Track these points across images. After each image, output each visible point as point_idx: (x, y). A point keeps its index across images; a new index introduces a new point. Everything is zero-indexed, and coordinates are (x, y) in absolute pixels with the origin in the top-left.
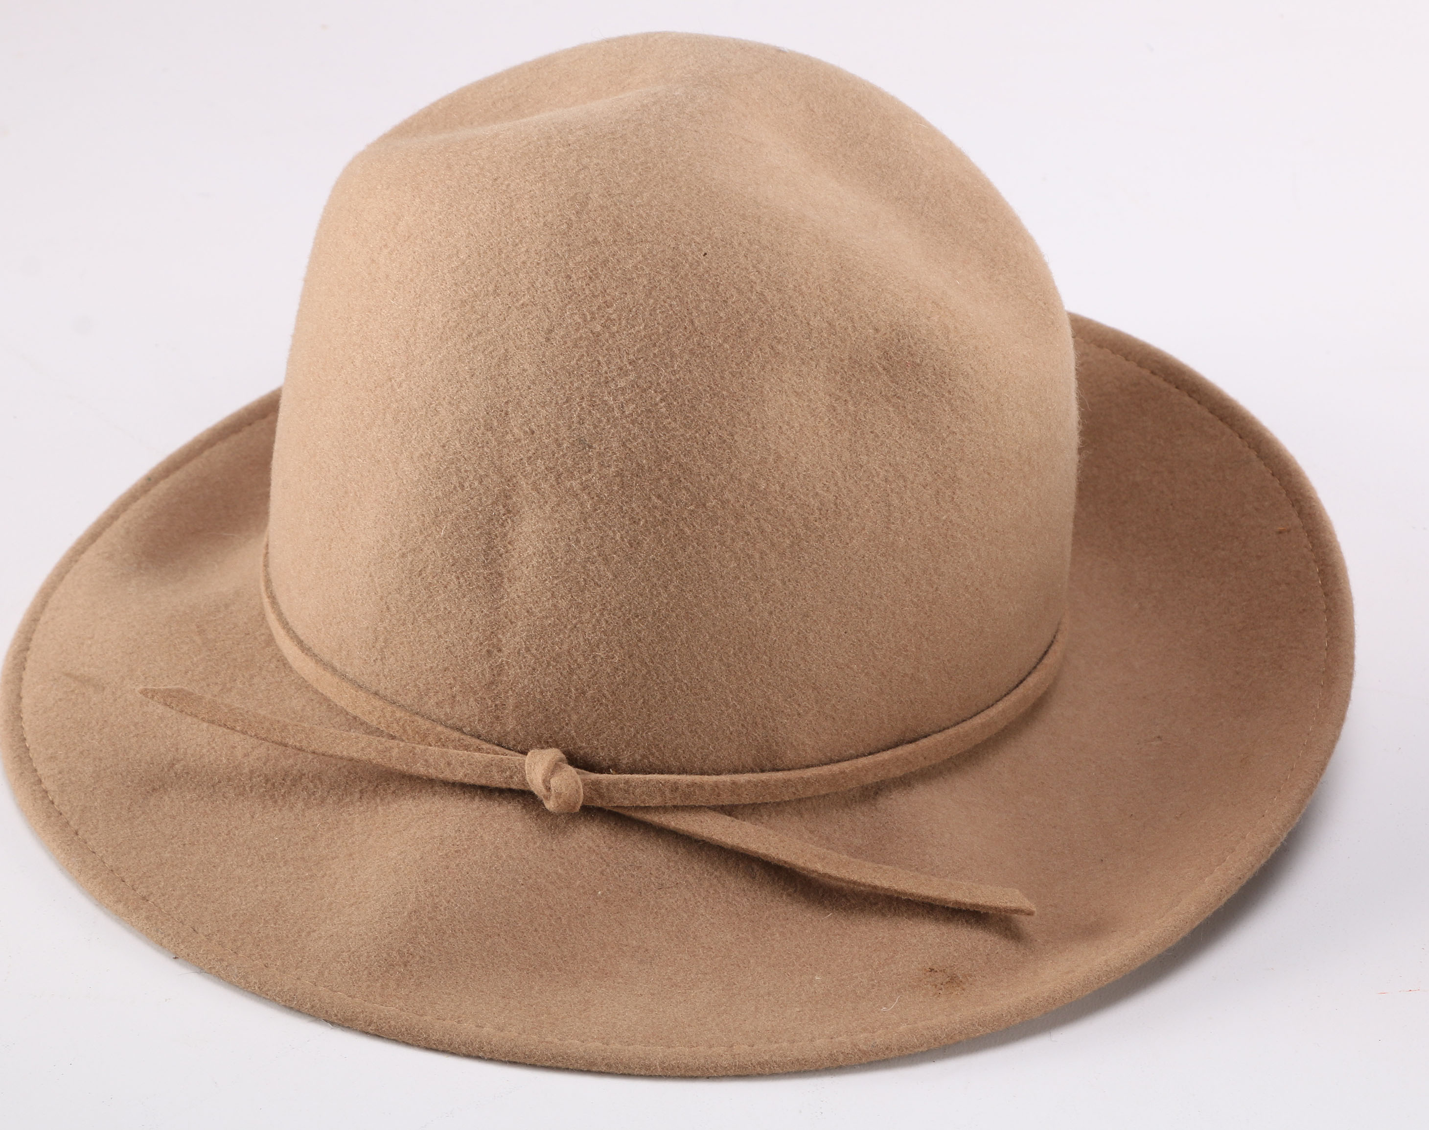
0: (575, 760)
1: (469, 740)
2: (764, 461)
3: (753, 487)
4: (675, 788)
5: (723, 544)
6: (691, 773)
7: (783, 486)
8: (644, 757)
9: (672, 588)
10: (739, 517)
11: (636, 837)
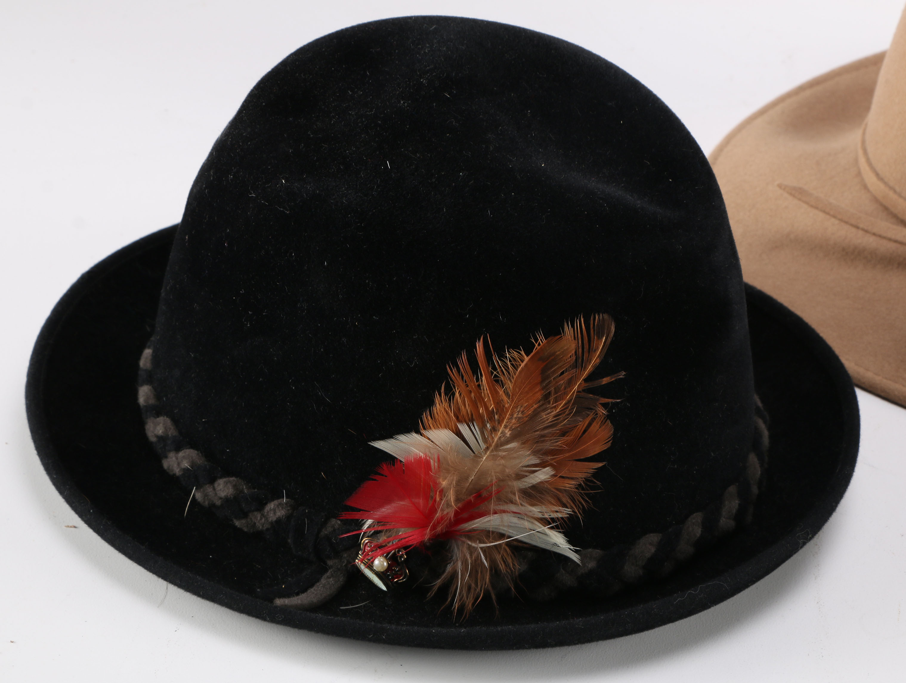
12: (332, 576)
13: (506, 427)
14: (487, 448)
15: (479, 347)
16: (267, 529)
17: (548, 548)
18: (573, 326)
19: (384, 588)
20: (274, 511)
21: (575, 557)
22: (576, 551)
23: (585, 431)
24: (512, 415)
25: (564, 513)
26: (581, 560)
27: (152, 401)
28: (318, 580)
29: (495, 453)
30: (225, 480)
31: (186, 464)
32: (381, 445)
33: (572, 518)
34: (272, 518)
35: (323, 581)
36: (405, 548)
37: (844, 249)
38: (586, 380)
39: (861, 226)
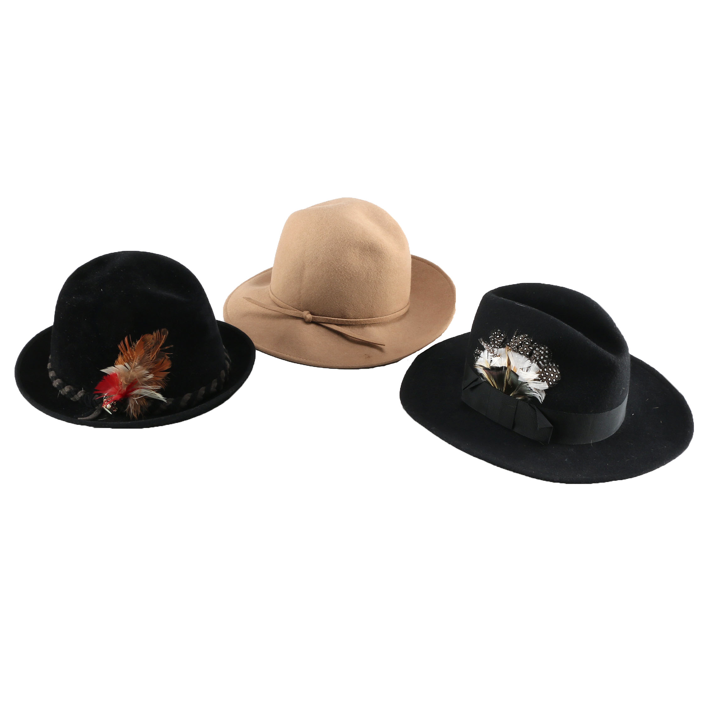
0: (312, 313)
1: (295, 309)
2: (346, 263)
3: (344, 267)
4: (327, 319)
5: (338, 277)
6: (330, 317)
7: (349, 268)
8: (323, 314)
9: (329, 284)
10: (341, 272)
11: (321, 327)
12: (97, 411)
13: (135, 362)
14: (131, 369)
15: (126, 339)
16: (79, 400)
17: (157, 398)
18: (156, 333)
19: (111, 414)
20: (80, 394)
21: (165, 401)
22: (165, 399)
23: (162, 363)
24: (136, 358)
25: (159, 387)
26: (167, 401)
27: (50, 367)
28: (93, 413)
29: (134, 370)
30: (67, 386)
31: (57, 384)
32: (103, 371)
33: (162, 389)
34: (80, 396)
35: (94, 413)
36: (115, 401)
37: (263, 315)
38: (160, 348)
39: (265, 307)
